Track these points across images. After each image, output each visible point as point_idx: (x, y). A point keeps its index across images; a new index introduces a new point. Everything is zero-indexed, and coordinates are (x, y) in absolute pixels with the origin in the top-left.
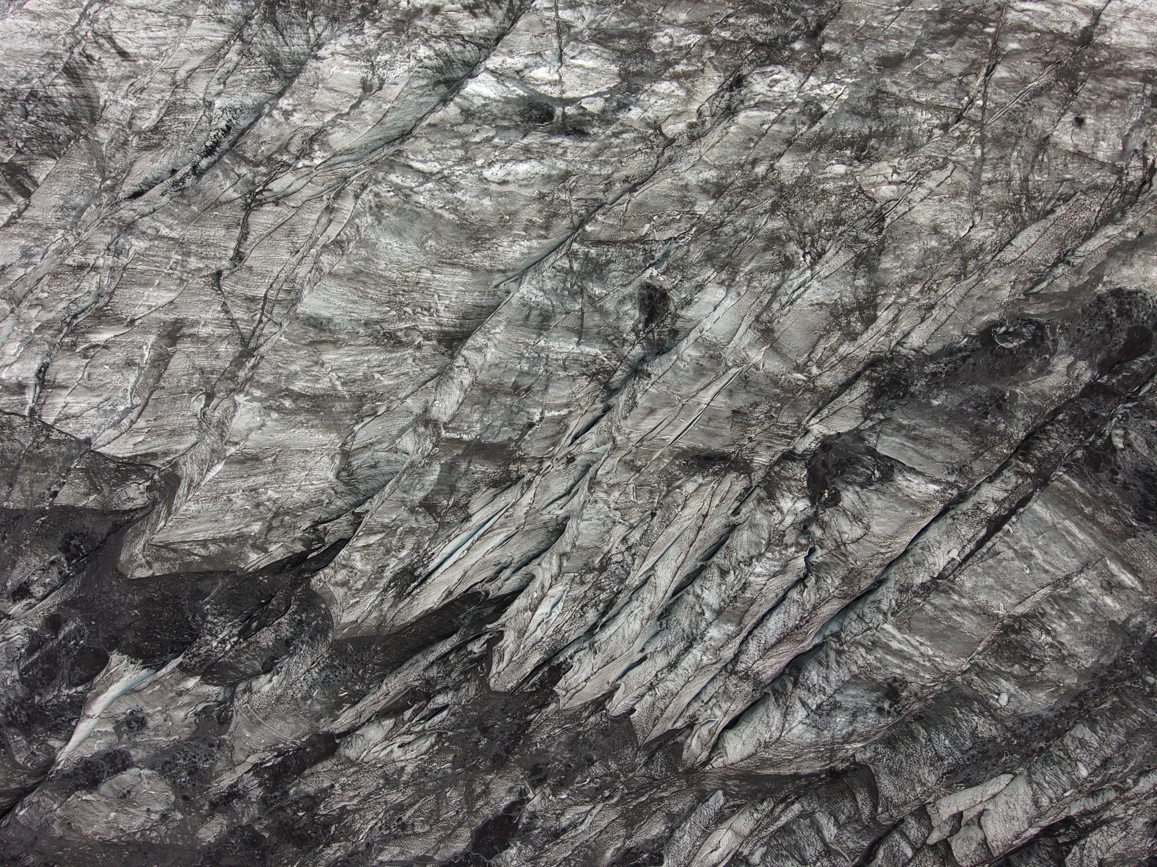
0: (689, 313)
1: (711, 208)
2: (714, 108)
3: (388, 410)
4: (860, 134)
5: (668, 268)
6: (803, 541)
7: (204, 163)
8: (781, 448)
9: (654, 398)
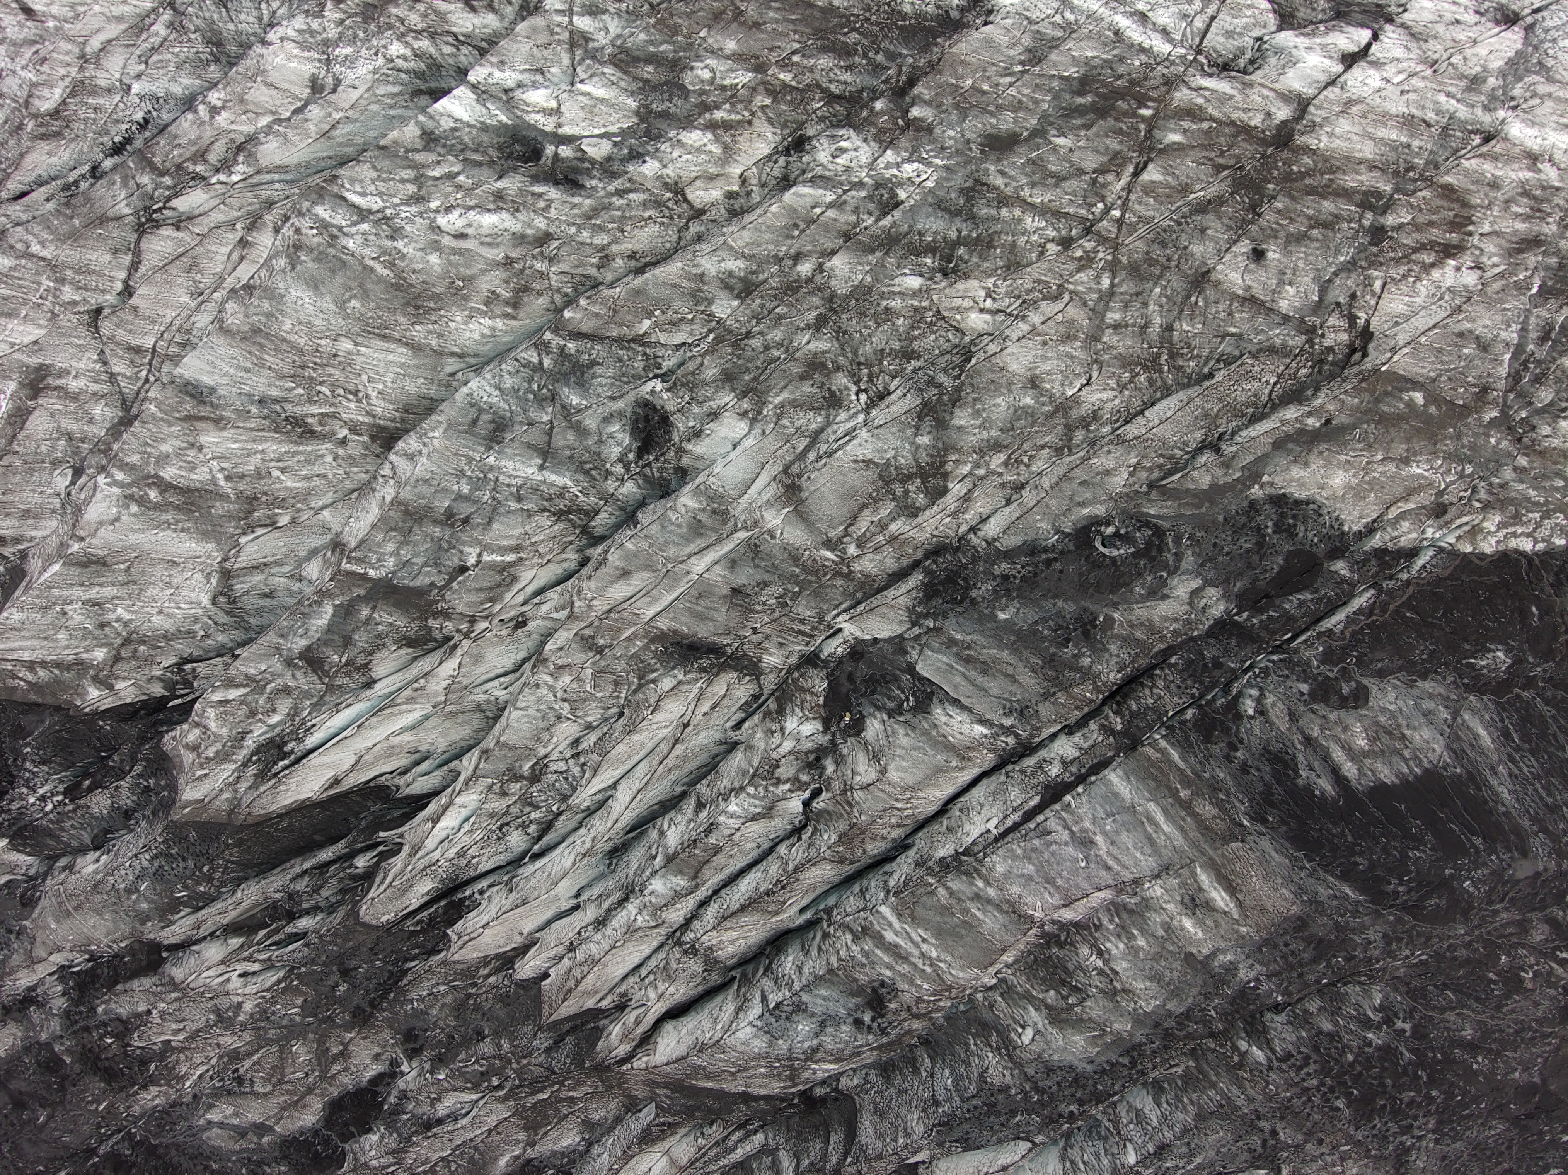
0: (699, 448)
1: (735, 310)
2: (764, 176)
3: (294, 521)
4: (944, 238)
5: (675, 384)
6: (805, 778)
7: (109, 163)
8: (798, 647)
9: (630, 556)
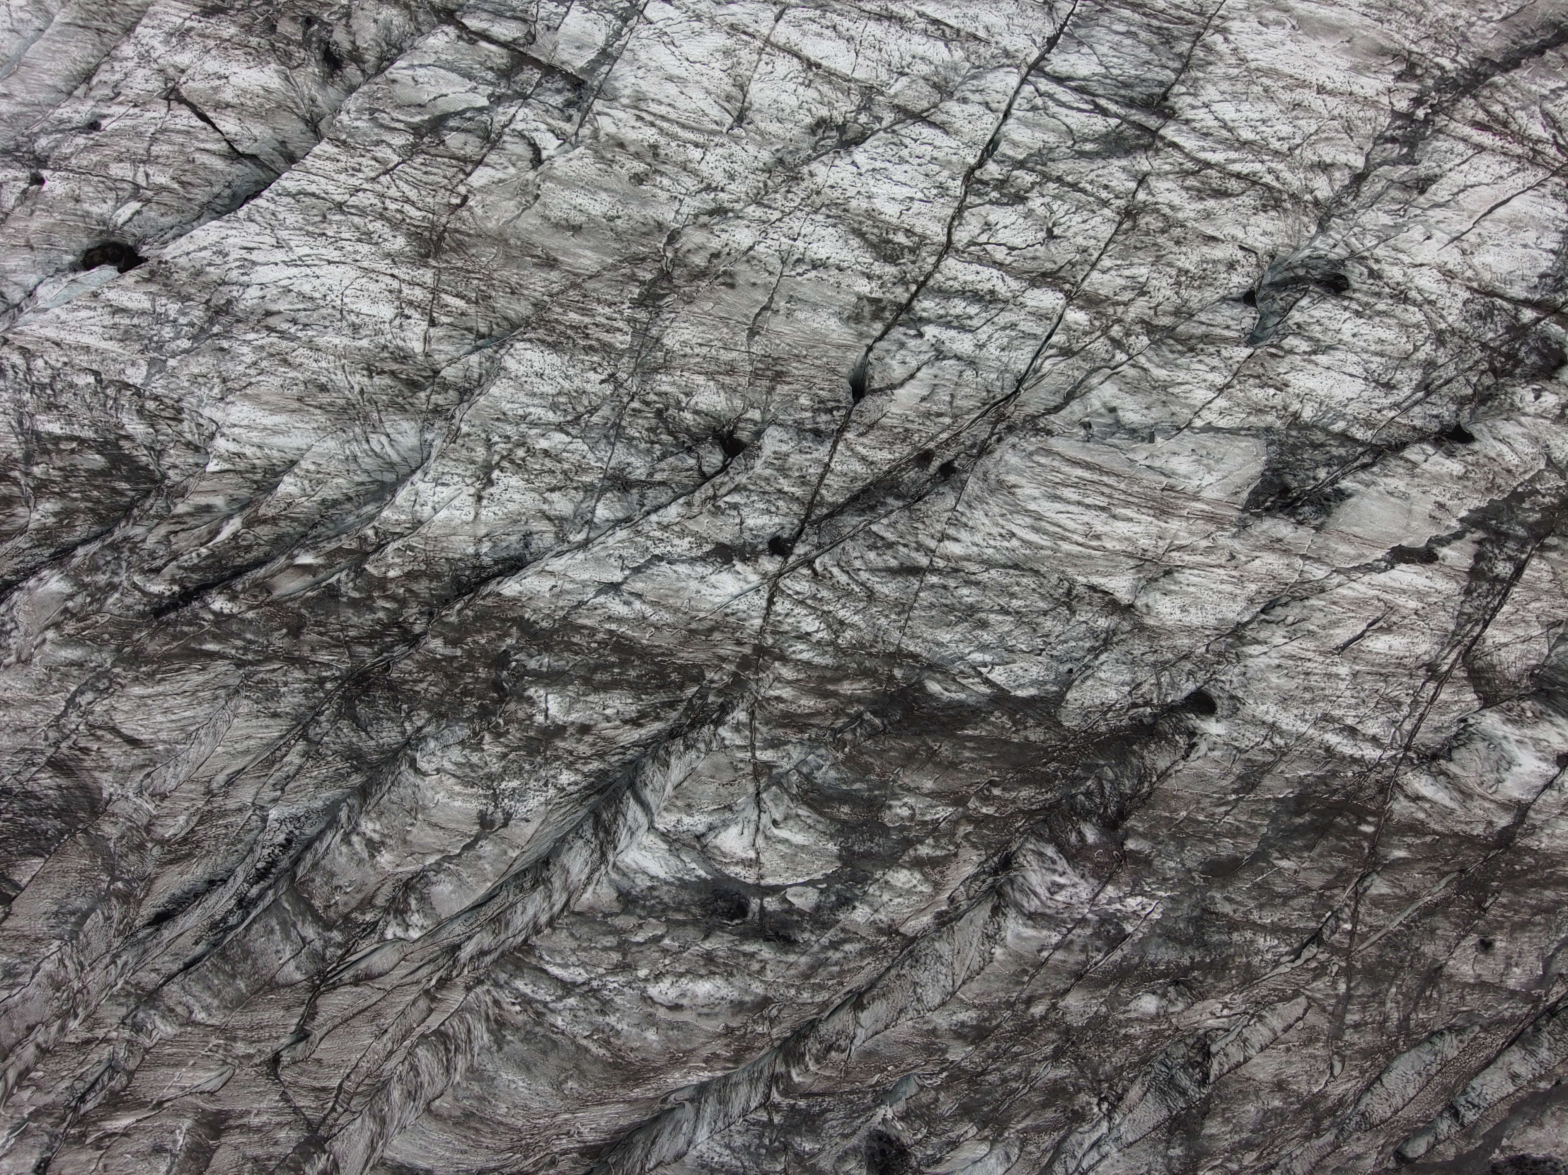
0: (939, 1168)
1: (969, 1054)
2: (972, 893)
4: (1178, 966)
7: (254, 891)
